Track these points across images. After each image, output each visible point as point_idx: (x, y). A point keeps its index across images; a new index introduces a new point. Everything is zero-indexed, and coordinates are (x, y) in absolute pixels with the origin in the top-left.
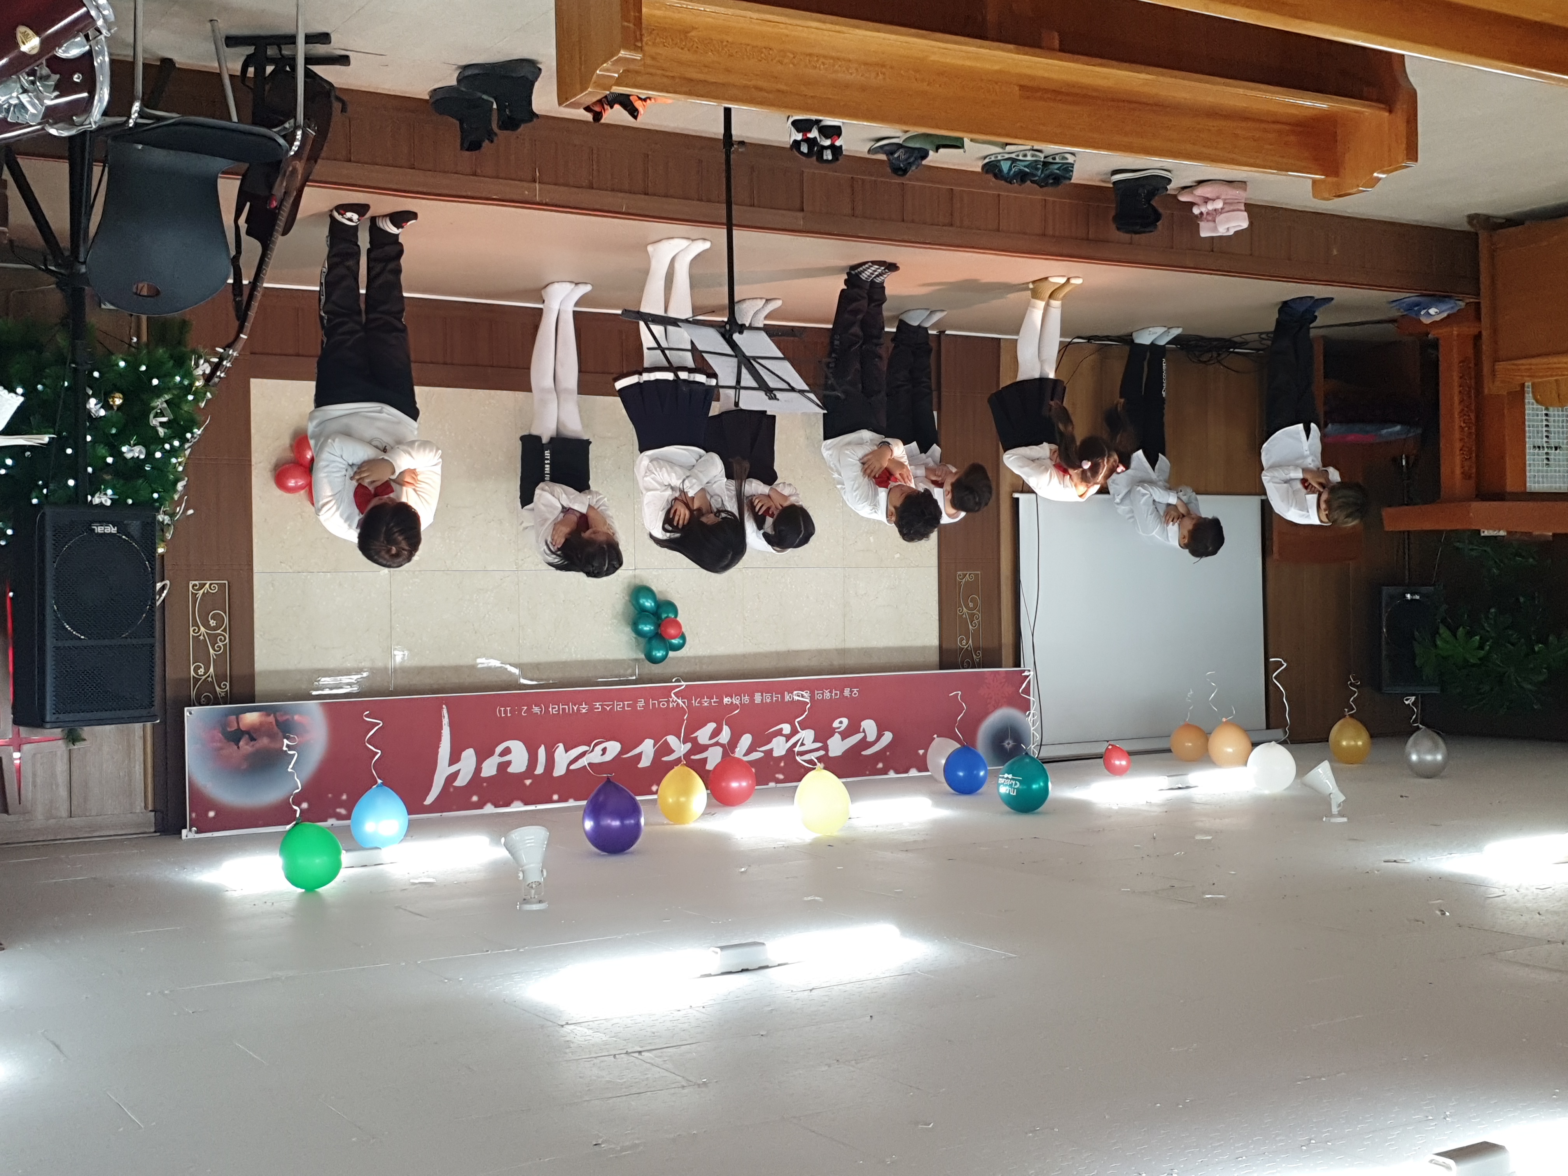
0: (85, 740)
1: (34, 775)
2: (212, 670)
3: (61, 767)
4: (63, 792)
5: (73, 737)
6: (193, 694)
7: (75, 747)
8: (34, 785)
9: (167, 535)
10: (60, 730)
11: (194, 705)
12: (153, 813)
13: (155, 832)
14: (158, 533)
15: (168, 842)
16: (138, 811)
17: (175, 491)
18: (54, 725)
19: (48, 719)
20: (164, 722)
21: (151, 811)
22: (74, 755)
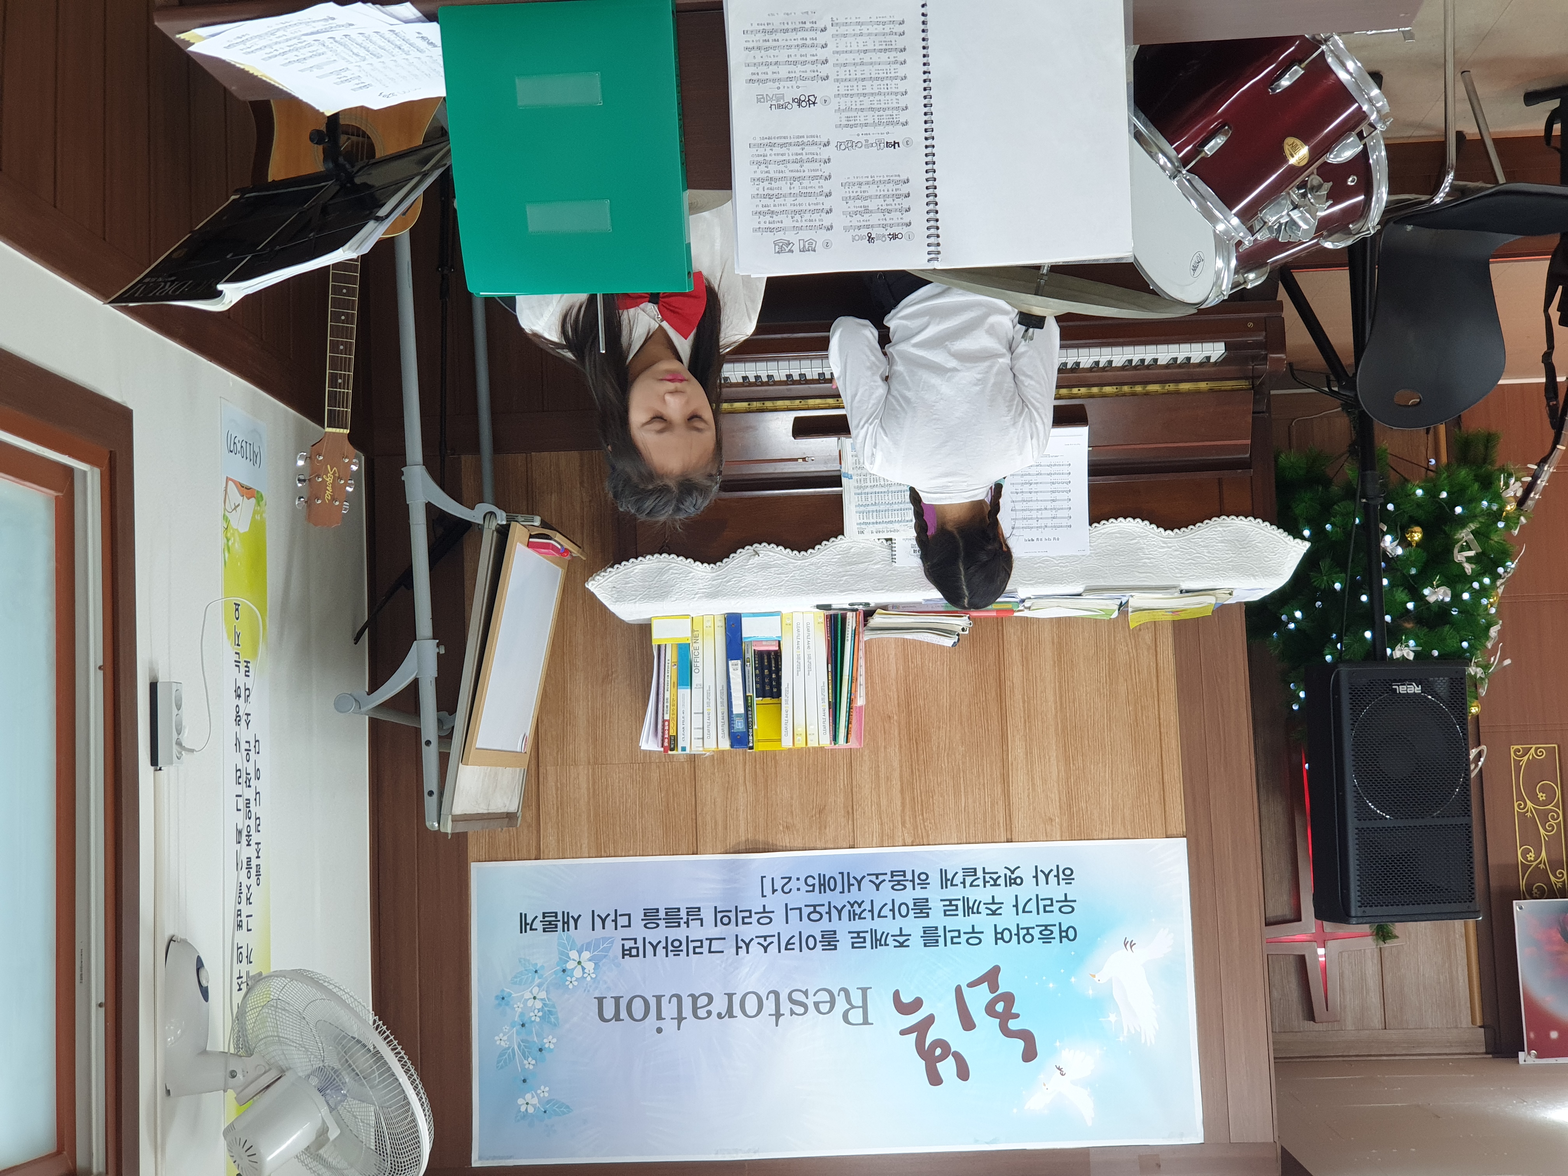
0: (1396, 937)
1: (1342, 975)
2: (1544, 853)
3: (1371, 968)
4: (1374, 999)
5: (1383, 934)
6: (1523, 884)
7: (1386, 945)
8: (1342, 989)
9: (1481, 690)
10: (1368, 925)
11: (1525, 899)
12: (1482, 1030)
13: (1487, 1053)
14: (1469, 689)
15: (1502, 1066)
16: (1464, 1026)
17: (1487, 637)
18: (1361, 920)
19: (1353, 913)
20: (1489, 918)
21: (1480, 1027)
22: (1386, 954)
